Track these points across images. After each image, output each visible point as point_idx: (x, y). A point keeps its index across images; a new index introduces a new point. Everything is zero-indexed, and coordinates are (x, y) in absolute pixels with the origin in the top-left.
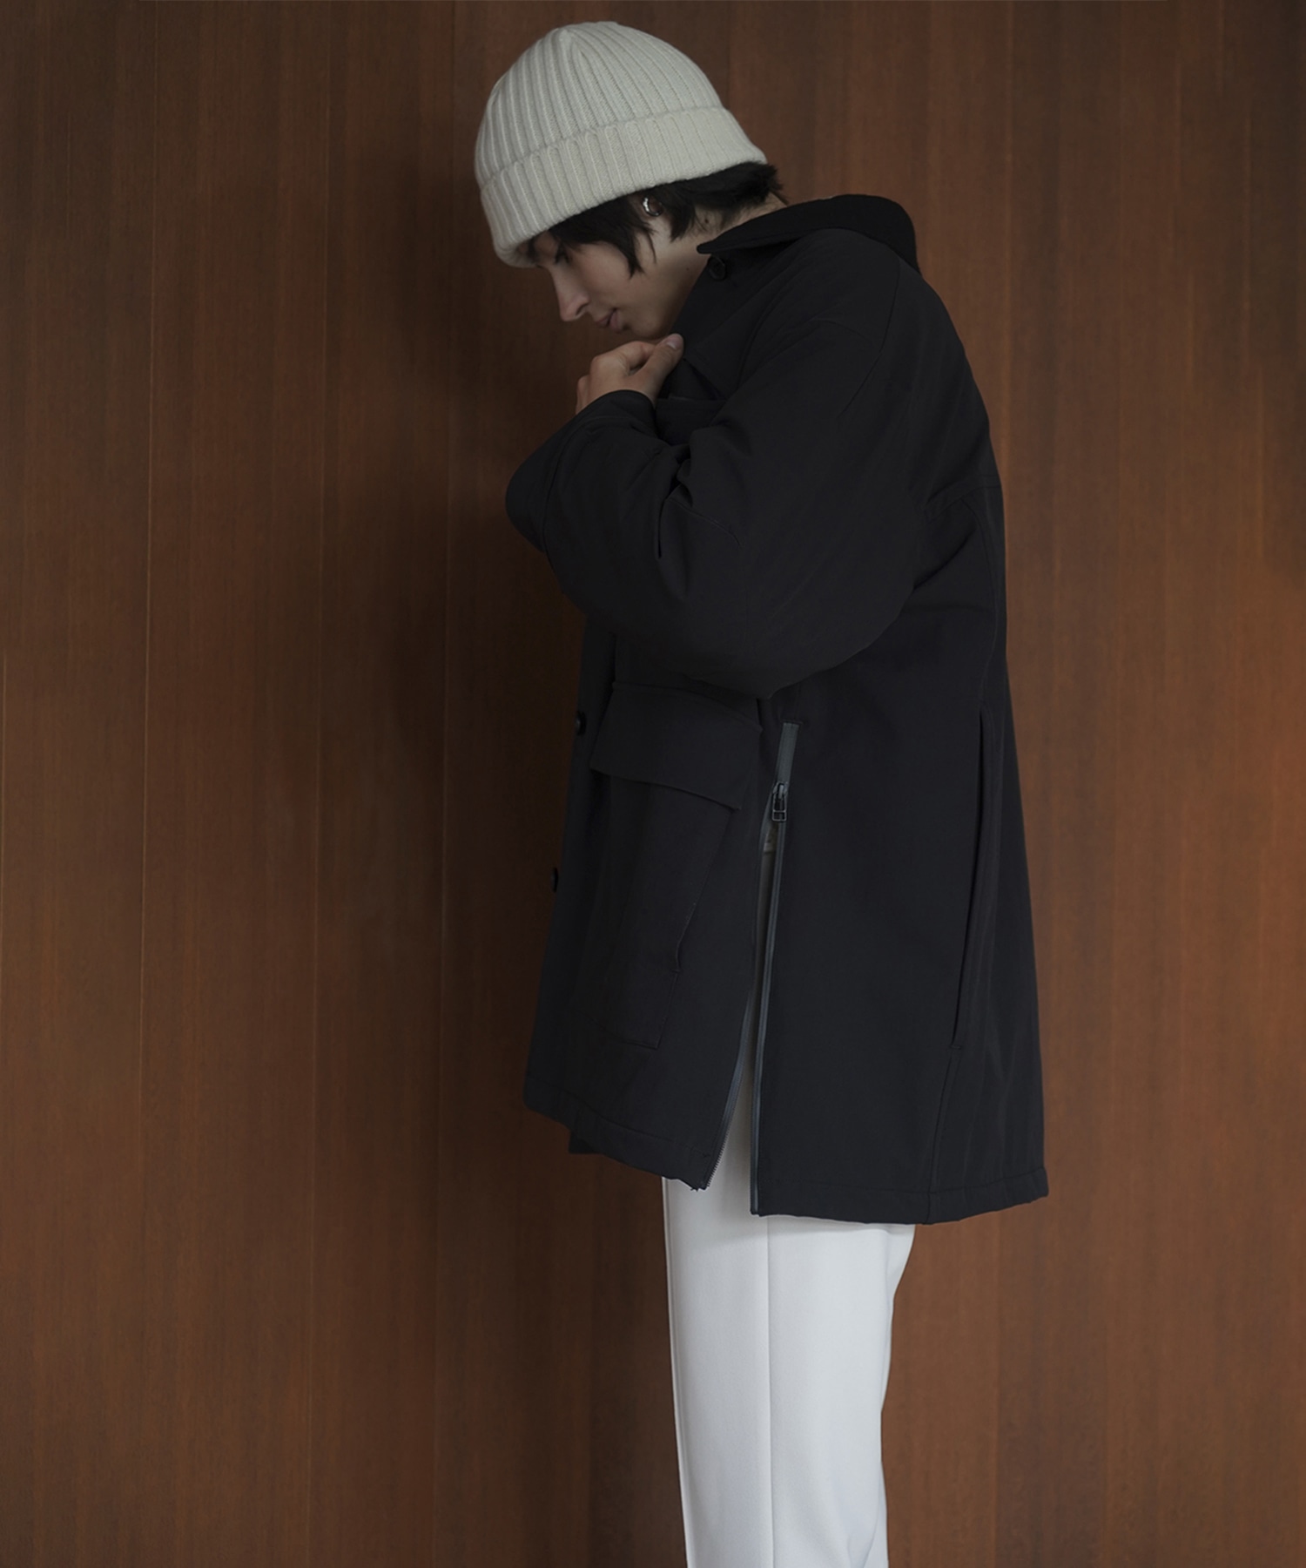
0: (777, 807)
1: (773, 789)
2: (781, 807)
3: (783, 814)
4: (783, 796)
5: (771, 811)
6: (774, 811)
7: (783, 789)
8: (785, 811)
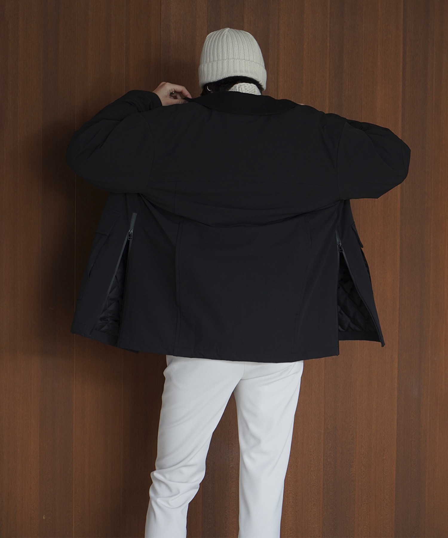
0: (130, 236)
1: (129, 231)
2: (131, 236)
3: (131, 238)
4: (132, 233)
5: (128, 237)
6: (129, 237)
7: (132, 231)
8: (132, 237)
